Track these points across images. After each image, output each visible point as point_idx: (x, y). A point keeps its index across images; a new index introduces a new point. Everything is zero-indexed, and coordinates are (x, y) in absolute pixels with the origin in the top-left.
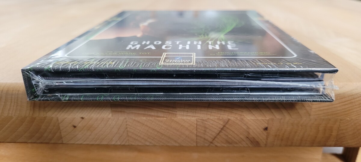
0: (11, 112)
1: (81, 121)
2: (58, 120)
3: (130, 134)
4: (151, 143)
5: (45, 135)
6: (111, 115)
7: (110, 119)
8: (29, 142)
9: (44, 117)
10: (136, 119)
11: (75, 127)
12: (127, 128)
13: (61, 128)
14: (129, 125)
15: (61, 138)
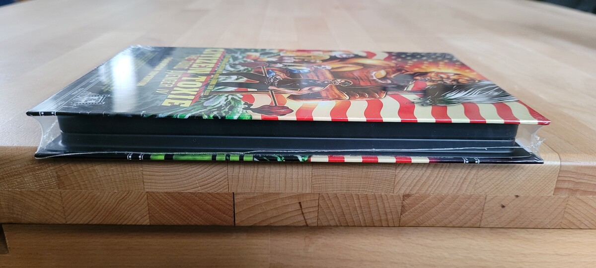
0: (430, 189)
1: (514, 200)
2: (486, 199)
3: (565, 216)
4: (586, 226)
5: (461, 218)
6: (553, 192)
7: (550, 196)
8: (437, 226)
9: (469, 194)
10: (581, 197)
11: (503, 207)
12: (565, 209)
13: (486, 208)
14: (569, 205)
15: (481, 221)
